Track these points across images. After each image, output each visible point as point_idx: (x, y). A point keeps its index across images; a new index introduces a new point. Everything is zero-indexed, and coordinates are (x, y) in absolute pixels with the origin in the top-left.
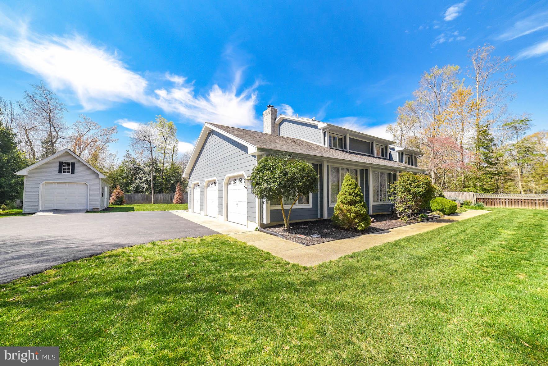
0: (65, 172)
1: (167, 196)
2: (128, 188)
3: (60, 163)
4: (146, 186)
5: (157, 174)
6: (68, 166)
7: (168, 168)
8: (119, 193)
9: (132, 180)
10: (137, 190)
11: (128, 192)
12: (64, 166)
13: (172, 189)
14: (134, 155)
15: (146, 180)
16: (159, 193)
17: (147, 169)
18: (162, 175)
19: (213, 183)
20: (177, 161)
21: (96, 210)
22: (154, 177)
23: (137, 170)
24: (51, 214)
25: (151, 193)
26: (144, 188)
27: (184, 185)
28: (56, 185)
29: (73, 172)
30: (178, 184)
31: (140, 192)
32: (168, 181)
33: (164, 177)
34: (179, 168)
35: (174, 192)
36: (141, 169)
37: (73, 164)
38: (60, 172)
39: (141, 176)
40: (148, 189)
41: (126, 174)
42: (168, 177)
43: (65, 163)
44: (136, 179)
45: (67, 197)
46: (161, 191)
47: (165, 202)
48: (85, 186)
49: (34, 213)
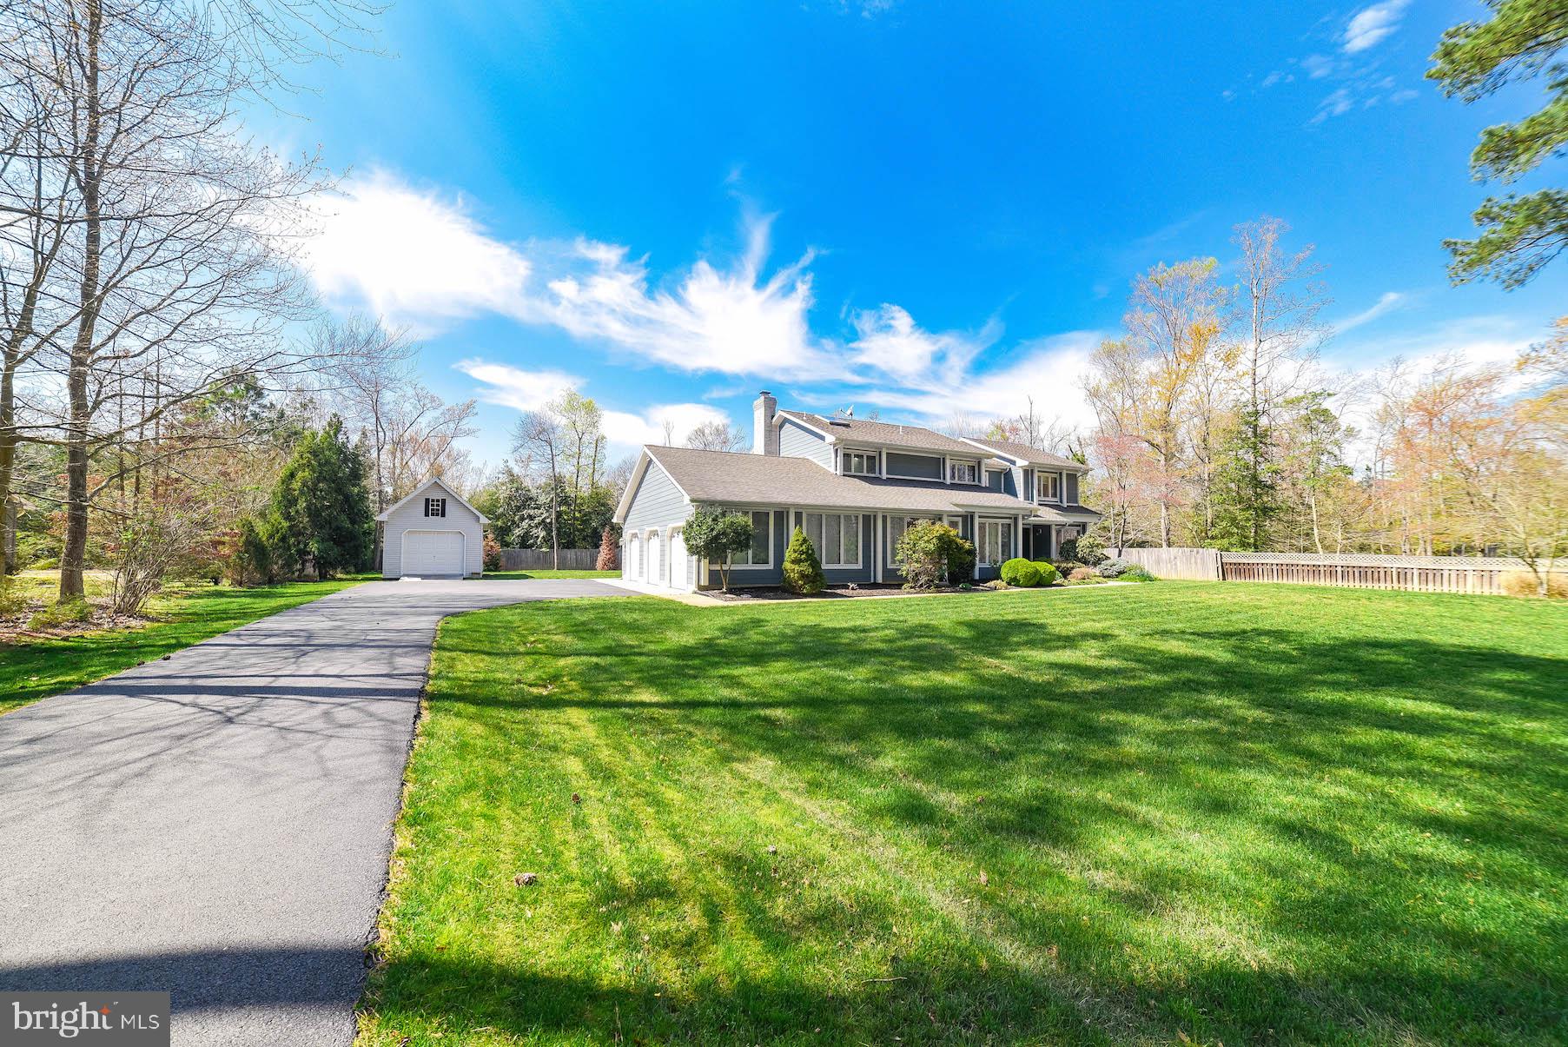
0: (433, 515)
1: (584, 554)
2: (507, 538)
3: (427, 500)
4: (542, 534)
5: (563, 508)
6: (438, 505)
7: (586, 494)
8: (492, 547)
9: (514, 522)
10: (525, 542)
11: (507, 545)
12: (433, 505)
13: (595, 541)
14: (517, 470)
15: (543, 521)
16: (568, 548)
17: (543, 499)
18: (575, 510)
19: (655, 533)
20: (602, 482)
21: (476, 576)
22: (559, 514)
23: (523, 500)
24: (419, 579)
25: (552, 547)
26: (537, 537)
27: (617, 531)
28: (423, 536)
29: (443, 515)
30: (607, 529)
31: (531, 546)
32: (585, 522)
33: (577, 515)
34: (607, 495)
35: (597, 546)
36: (531, 499)
37: (444, 501)
38: (427, 515)
39: (532, 512)
40: (547, 540)
41: (501, 510)
42: (585, 515)
43: (433, 501)
44: (522, 519)
45: (435, 555)
46: (570, 545)
47: (580, 566)
48: (460, 536)
49: (398, 579)
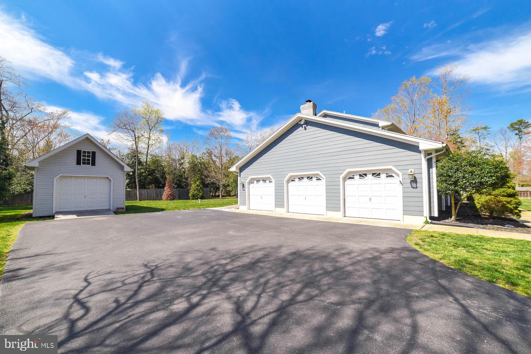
0: (84, 163)
3: (79, 152)
5: (140, 167)
6: (89, 156)
12: (84, 156)
18: (147, 168)
19: (305, 177)
21: (120, 211)
24: (74, 217)
28: (73, 180)
29: (93, 164)
32: (151, 175)
37: (94, 153)
38: (78, 163)
42: (151, 171)
43: (84, 152)
45: (86, 195)
48: (107, 181)
